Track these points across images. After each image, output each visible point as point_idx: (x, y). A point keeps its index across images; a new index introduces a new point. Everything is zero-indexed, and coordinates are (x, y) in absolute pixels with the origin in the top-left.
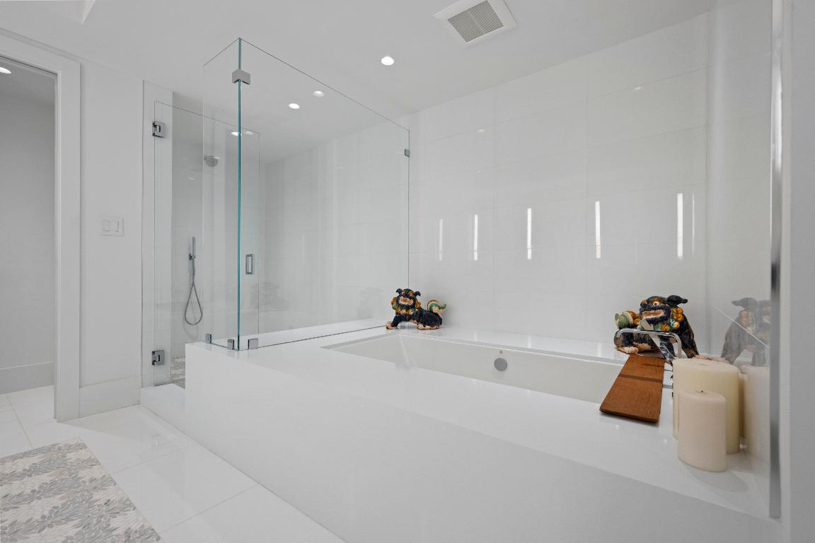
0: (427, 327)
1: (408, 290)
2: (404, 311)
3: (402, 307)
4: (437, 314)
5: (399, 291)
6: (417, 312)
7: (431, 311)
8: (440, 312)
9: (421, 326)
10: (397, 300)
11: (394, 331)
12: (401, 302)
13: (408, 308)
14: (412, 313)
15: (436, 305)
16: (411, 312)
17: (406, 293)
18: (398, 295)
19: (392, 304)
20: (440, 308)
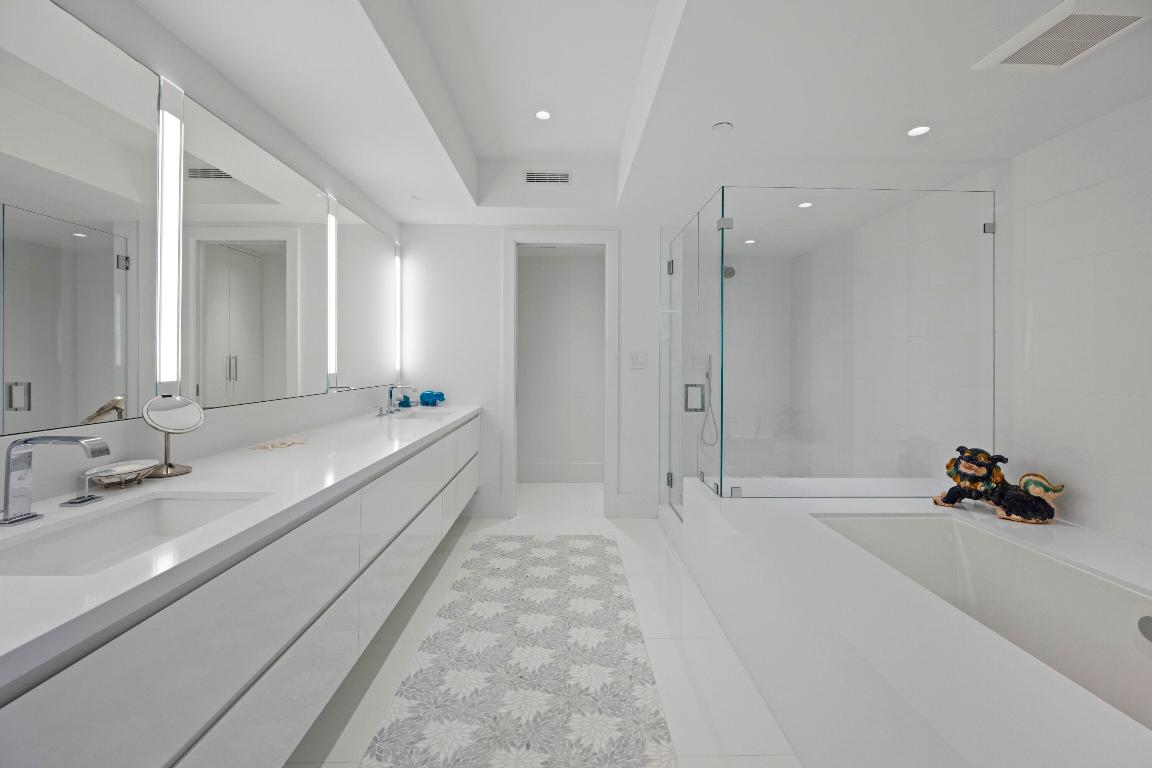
0: (1013, 516)
1: (976, 452)
2: (968, 484)
3: (964, 476)
4: (1039, 500)
5: (961, 450)
6: (993, 489)
7: (1027, 492)
8: (1049, 498)
9: (1001, 512)
10: (955, 463)
11: (948, 509)
12: (962, 469)
13: (974, 479)
14: (983, 488)
15: (1037, 484)
16: (981, 487)
17: (972, 456)
18: (958, 455)
19: (947, 467)
20: (1047, 490)
